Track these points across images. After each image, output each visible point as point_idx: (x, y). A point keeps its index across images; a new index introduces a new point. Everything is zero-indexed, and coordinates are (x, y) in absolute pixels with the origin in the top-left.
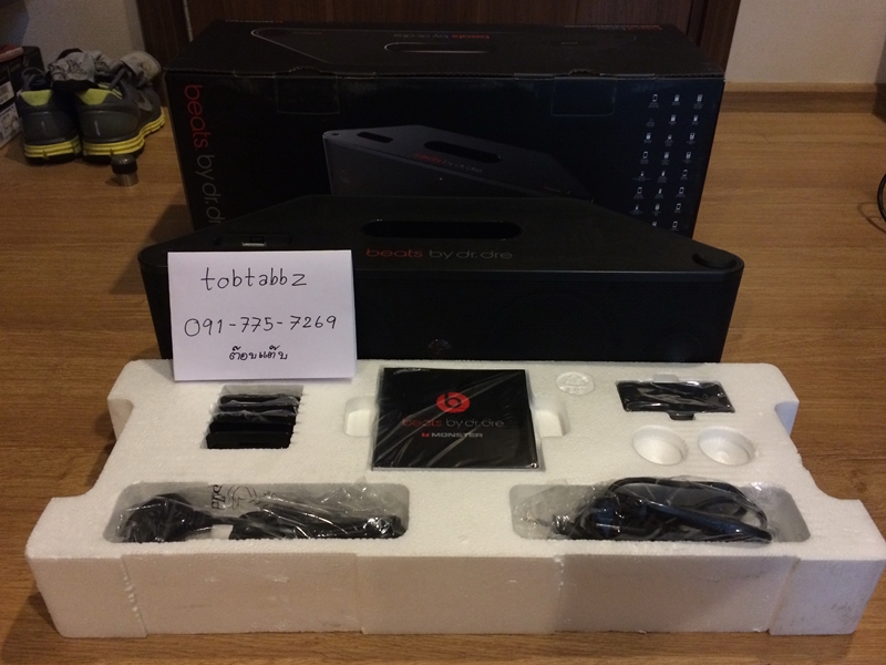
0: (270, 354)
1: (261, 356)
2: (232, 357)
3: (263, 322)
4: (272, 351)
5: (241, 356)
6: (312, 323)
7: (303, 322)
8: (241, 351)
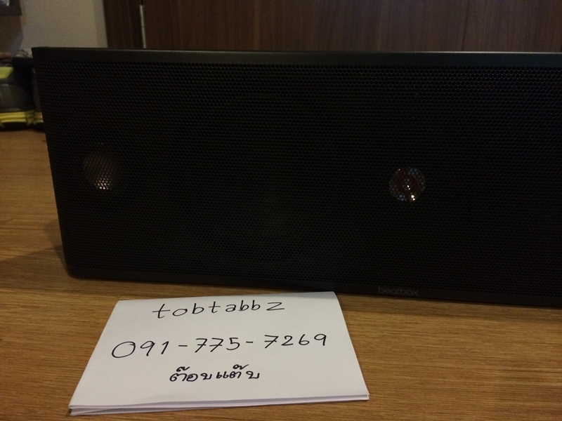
0: (233, 375)
1: (219, 376)
2: (173, 378)
3: (226, 343)
4: (238, 370)
5: (188, 378)
6: (295, 340)
7: (281, 340)
8: (188, 372)
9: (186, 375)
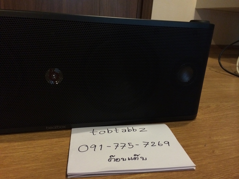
2: (110, 160)
3: (127, 145)
4: (136, 157)
7: (150, 144)
9: (115, 159)
